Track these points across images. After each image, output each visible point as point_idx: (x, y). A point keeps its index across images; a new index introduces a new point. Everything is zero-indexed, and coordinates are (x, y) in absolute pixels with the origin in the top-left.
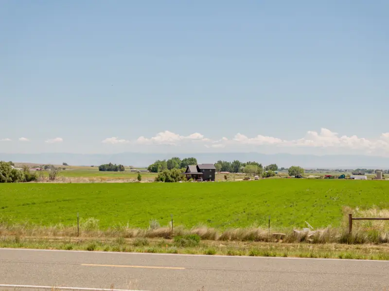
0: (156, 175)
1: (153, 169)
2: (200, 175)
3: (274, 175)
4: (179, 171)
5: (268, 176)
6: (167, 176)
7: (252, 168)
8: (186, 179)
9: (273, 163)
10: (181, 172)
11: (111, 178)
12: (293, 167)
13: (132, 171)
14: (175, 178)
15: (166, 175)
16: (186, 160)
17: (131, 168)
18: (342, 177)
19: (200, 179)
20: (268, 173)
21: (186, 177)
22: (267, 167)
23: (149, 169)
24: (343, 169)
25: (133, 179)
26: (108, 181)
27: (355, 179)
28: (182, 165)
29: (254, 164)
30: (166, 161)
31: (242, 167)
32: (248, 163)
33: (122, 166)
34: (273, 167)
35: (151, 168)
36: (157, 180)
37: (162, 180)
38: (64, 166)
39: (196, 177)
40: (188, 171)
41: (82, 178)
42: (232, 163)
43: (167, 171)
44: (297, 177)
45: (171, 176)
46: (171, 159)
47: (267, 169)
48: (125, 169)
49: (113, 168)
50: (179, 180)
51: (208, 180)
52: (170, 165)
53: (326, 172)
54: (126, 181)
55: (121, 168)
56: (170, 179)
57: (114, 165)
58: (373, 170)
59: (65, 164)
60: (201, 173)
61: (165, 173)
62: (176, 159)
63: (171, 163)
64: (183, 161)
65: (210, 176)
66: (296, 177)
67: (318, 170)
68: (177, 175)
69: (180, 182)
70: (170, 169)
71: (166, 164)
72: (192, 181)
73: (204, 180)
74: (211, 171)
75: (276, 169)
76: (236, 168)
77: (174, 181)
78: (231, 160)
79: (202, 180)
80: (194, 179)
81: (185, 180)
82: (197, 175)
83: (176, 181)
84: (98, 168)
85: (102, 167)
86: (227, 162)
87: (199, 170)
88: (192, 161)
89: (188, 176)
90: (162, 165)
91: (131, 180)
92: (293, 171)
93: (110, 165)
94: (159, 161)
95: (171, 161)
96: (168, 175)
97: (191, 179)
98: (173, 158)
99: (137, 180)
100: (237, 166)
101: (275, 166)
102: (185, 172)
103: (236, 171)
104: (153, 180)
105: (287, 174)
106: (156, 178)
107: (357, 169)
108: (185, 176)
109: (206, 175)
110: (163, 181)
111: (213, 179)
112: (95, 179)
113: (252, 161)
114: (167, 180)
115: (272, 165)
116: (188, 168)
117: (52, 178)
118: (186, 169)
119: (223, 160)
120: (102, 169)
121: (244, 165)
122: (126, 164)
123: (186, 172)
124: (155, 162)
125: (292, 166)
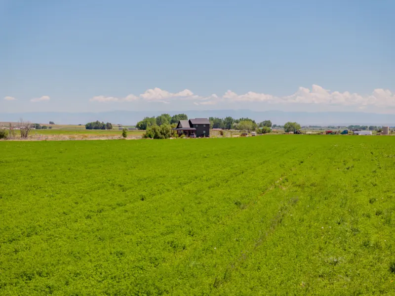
0: (144, 132)
1: (142, 127)
2: (193, 131)
3: (269, 132)
4: (169, 127)
5: (264, 132)
6: (156, 133)
7: (246, 124)
8: (178, 135)
9: (267, 120)
10: (171, 128)
11: (94, 136)
12: (289, 123)
13: (120, 129)
14: (165, 135)
15: (155, 131)
16: (176, 116)
17: (119, 127)
18: (345, 132)
19: (193, 135)
20: (263, 130)
21: (178, 133)
22: (261, 123)
23: (137, 126)
24: (336, 126)
25: (118, 136)
26: (91, 138)
27: (360, 134)
28: (173, 122)
29: (247, 120)
30: (155, 118)
31: (235, 124)
32: (240, 119)
33: (110, 124)
34: (268, 124)
35: (140, 126)
36: (145, 137)
37: (150, 136)
38: (51, 125)
39: (188, 133)
40: (180, 126)
41: (61, 135)
42: (224, 119)
43: (157, 127)
44: (296, 133)
45: (161, 132)
46: (160, 115)
47: (260, 126)
48: (113, 127)
49: (100, 126)
50: (170, 137)
51: (202, 136)
52: (159, 121)
53: (318, 128)
54: (110, 138)
55: (108, 127)
56: (160, 135)
57: (101, 122)
58: (367, 127)
59: (51, 123)
60: (194, 129)
61: (154, 130)
62: (165, 115)
63: (161, 120)
64: (173, 117)
65: (204, 132)
66: (294, 133)
67: (310, 127)
68: (167, 131)
69: (171, 138)
70: (159, 125)
71: (156, 120)
72: (184, 137)
73: (197, 137)
74: (205, 126)
75: (270, 126)
76: (228, 124)
77: (164, 137)
78: (223, 117)
79: (195, 136)
80: (186, 135)
81: (177, 137)
82: (189, 131)
83: (166, 138)
84: (85, 127)
85: (89, 126)
86: (219, 118)
87: (191, 125)
88: (183, 117)
89: (179, 132)
90: (151, 122)
91: (116, 138)
92: (290, 128)
93: (97, 123)
94: (147, 118)
95: (160, 117)
96: (157, 131)
97: (183, 135)
98: (162, 115)
99: (122, 137)
100: (229, 123)
101: (269, 122)
102: (176, 127)
103: (229, 128)
104: (141, 137)
105: (283, 130)
106: (144, 134)
107: (350, 125)
108: (176, 132)
109: (199, 130)
110: (151, 138)
111: (207, 135)
112: (76, 136)
113: (245, 117)
114: (156, 137)
115: (266, 121)
116: (179, 122)
117: (24, 135)
118: (176, 124)
119: (215, 116)
120: (89, 127)
121: (237, 122)
122: (114, 122)
123: (178, 127)
124: (144, 119)
125: (287, 122)
